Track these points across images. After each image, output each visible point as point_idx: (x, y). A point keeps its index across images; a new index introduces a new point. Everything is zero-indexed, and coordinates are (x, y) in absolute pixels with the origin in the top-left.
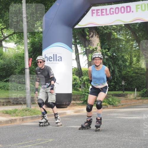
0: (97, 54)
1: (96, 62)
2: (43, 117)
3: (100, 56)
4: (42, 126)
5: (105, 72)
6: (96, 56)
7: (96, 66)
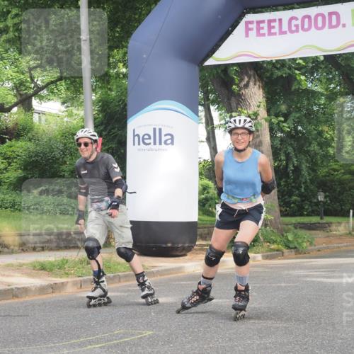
1: (237, 139)
2: (98, 283)
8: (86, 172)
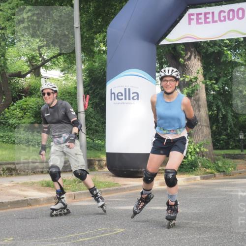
0: (169, 71)
1: (166, 84)
2: (59, 199)
3: (174, 74)
4: (56, 215)
5: (182, 108)
6: (167, 74)
7: (166, 93)
8: (49, 114)
